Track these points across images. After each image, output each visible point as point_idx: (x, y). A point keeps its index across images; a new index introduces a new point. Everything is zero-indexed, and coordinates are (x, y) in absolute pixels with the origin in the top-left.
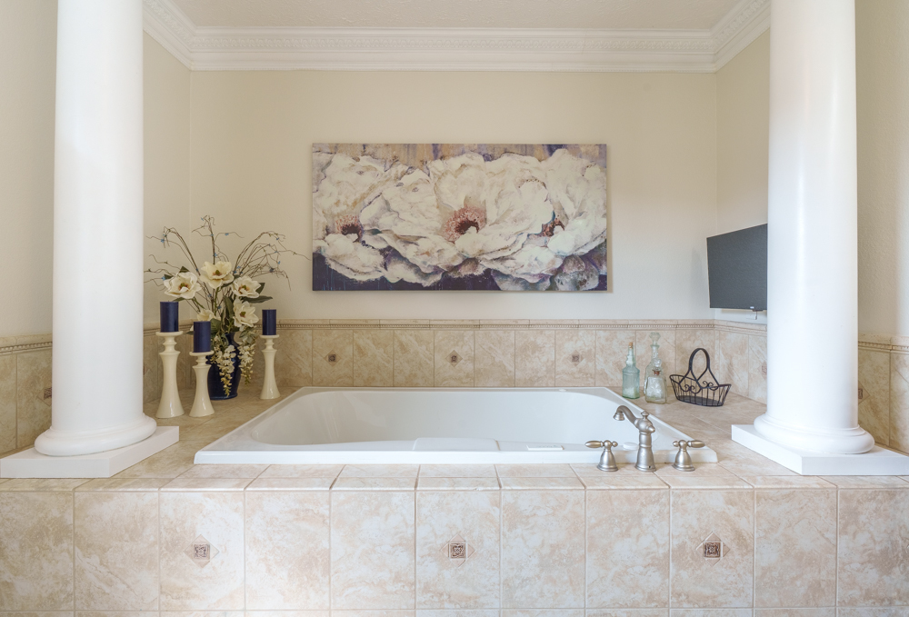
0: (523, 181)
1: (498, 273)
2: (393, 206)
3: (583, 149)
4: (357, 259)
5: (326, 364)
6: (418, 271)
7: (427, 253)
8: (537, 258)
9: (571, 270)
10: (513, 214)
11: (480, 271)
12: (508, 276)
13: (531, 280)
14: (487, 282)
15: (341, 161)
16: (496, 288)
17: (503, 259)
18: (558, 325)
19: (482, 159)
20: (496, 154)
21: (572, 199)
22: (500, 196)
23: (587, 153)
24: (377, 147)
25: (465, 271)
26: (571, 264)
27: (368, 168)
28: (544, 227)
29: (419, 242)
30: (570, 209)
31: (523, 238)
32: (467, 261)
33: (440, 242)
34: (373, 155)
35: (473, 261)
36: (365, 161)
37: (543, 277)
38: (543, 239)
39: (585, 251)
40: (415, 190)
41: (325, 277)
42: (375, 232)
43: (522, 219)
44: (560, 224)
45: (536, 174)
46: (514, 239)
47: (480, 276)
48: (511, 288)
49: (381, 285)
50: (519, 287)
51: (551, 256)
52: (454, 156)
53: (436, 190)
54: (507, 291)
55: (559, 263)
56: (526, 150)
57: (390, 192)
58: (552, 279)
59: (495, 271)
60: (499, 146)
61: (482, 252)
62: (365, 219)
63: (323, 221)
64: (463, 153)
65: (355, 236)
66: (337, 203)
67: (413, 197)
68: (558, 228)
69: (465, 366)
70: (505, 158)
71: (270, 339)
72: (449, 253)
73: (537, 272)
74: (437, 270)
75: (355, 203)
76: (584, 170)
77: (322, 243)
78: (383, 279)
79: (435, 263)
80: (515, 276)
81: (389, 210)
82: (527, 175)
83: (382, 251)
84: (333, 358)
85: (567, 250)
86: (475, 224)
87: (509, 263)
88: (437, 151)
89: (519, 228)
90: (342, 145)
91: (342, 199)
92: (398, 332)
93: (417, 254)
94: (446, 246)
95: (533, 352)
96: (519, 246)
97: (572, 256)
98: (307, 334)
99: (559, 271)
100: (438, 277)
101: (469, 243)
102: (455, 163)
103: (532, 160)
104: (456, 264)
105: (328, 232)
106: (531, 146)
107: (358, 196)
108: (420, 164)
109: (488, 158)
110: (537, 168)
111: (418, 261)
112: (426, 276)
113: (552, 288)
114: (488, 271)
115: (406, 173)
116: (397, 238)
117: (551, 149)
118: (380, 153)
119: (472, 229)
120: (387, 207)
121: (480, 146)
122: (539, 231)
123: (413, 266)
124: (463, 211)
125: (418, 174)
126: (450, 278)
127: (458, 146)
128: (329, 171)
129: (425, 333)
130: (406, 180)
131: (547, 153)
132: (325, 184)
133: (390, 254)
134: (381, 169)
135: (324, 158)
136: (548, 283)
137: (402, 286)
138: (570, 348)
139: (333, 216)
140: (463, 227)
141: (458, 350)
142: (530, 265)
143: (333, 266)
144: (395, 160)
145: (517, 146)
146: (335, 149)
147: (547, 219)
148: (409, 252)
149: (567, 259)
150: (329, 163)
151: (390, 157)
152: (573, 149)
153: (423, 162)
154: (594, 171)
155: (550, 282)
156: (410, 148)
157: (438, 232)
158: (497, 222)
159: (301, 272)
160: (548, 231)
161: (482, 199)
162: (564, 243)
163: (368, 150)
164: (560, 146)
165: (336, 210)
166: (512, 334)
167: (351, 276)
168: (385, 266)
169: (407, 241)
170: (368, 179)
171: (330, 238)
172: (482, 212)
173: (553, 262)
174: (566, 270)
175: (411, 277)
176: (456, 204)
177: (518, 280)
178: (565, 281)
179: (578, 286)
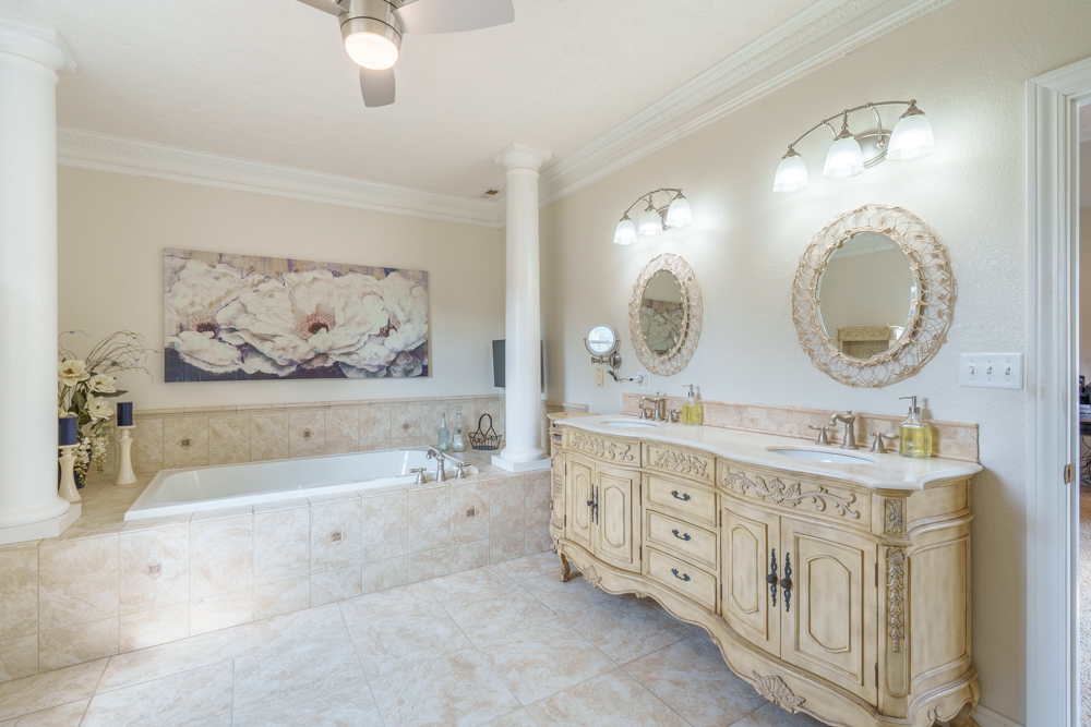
0: (365, 294)
1: (344, 364)
2: (250, 309)
3: (410, 274)
4: (214, 354)
5: (180, 449)
6: (274, 363)
7: (283, 349)
8: (376, 353)
9: (402, 362)
10: (357, 319)
11: (329, 363)
12: (353, 367)
13: (371, 370)
14: (337, 372)
15: (195, 267)
16: (344, 376)
17: (349, 354)
18: (392, 403)
19: (331, 275)
20: (343, 272)
21: (403, 310)
22: (346, 305)
23: (413, 276)
24: (234, 257)
25: (317, 364)
26: (402, 357)
27: (225, 275)
28: (382, 329)
29: (274, 339)
30: (401, 317)
31: (365, 338)
32: (318, 355)
33: (295, 340)
34: (230, 264)
35: (325, 355)
36: (221, 268)
37: (381, 368)
38: (381, 339)
39: (413, 348)
40: (271, 296)
41: (177, 368)
42: (233, 330)
43: (364, 323)
44: (394, 328)
45: (375, 289)
46: (358, 338)
47: (330, 367)
48: (356, 376)
49: (240, 376)
50: (362, 375)
51: (387, 352)
52: (307, 270)
53: (291, 297)
54: (353, 378)
55: (393, 357)
56: (367, 270)
57: (247, 296)
58: (388, 368)
59: (342, 363)
60: (345, 265)
61: (331, 348)
62: (221, 318)
63: (177, 319)
64: (315, 268)
65: (212, 334)
66: (192, 304)
67: (269, 302)
68: (392, 331)
69: (317, 439)
70: (350, 276)
71: (125, 430)
72: (303, 349)
73: (377, 363)
74: (291, 363)
75: (211, 305)
76: (411, 288)
77: (175, 339)
78: (240, 371)
79: (290, 357)
80: (359, 367)
81: (246, 312)
82: (368, 290)
83: (239, 347)
84: (186, 443)
85: (399, 347)
86: (325, 326)
87: (354, 357)
88: (291, 265)
89: (362, 331)
90: (197, 252)
91: (198, 300)
92: (254, 416)
93: (273, 349)
94: (300, 343)
95: (374, 424)
96: (362, 344)
97: (403, 352)
98: (158, 423)
99: (393, 362)
100: (293, 369)
101: (320, 341)
102: (307, 276)
103: (372, 279)
104: (309, 358)
105: (182, 329)
106: (371, 268)
107: (214, 298)
108: (275, 275)
109: (336, 274)
110: (376, 285)
111: (275, 355)
112: (281, 367)
113: (388, 375)
114: (336, 363)
115: (263, 281)
116: (255, 335)
117: (387, 271)
118: (236, 263)
119: (323, 330)
120: (244, 309)
121: (329, 264)
122: (378, 332)
123: (269, 359)
124: (315, 315)
125: (273, 283)
126: (304, 370)
127: (311, 262)
128: (182, 274)
129: (280, 415)
130: (262, 287)
131: (384, 274)
132: (178, 286)
133: (246, 350)
134: (238, 276)
135: (177, 262)
136: (385, 372)
137: (259, 376)
138: (402, 419)
139: (187, 315)
140: (315, 328)
141: (310, 427)
142: (370, 358)
143: (188, 360)
144: (252, 270)
145: (360, 267)
146: (189, 255)
147: (384, 324)
148: (266, 348)
149: (399, 354)
150: (183, 267)
151: (247, 267)
152: (404, 273)
153: (279, 273)
154: (419, 290)
155: (387, 370)
156: (266, 260)
157: (293, 332)
158: (344, 325)
159: (157, 364)
160: (385, 333)
161: (331, 307)
162: (398, 341)
163: (224, 259)
164: (394, 270)
165: (191, 310)
166: (357, 411)
167: (206, 368)
168: (242, 360)
169: (264, 339)
170: (225, 284)
171: (184, 334)
172: (332, 317)
173: (389, 356)
174: (398, 362)
175: (268, 369)
176: (309, 310)
177: (361, 370)
178: (398, 369)
179: (407, 373)
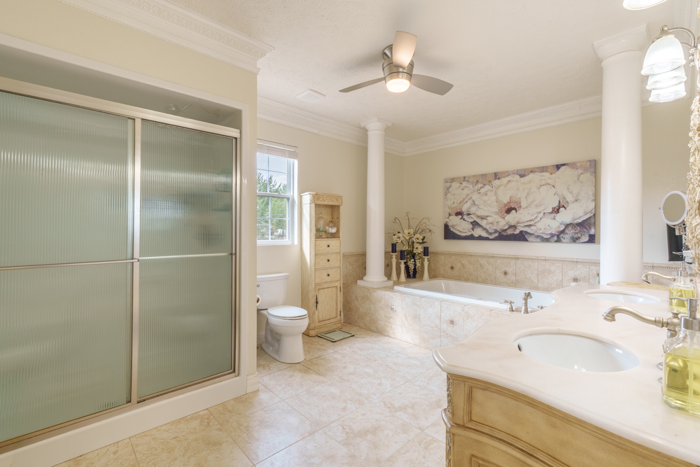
0: (541, 186)
1: (527, 233)
2: (476, 203)
3: (578, 165)
4: (462, 227)
5: (450, 270)
6: (487, 231)
7: (491, 223)
8: (552, 225)
9: (570, 232)
10: (535, 203)
11: (517, 232)
12: (532, 234)
13: (545, 237)
14: (522, 237)
15: (455, 185)
16: (526, 240)
17: (529, 226)
18: (563, 261)
19: (519, 177)
20: (526, 174)
21: (571, 193)
22: (528, 194)
23: (581, 166)
24: (470, 177)
25: (510, 232)
26: (570, 228)
27: (466, 187)
28: (554, 209)
29: (488, 218)
30: (570, 198)
31: (541, 215)
32: (511, 227)
33: (497, 218)
34: (468, 181)
35: (514, 227)
36: (464, 184)
37: (552, 235)
38: (553, 215)
39: (580, 221)
40: (486, 195)
41: (449, 234)
42: (469, 214)
43: (541, 205)
44: (563, 206)
45: (549, 181)
46: (536, 215)
47: (518, 234)
48: (534, 240)
49: (471, 238)
50: (538, 240)
51: (558, 224)
52: (504, 177)
53: (496, 194)
54: (532, 242)
55: (562, 228)
56: (543, 169)
57: (476, 196)
58: (558, 236)
59: (525, 232)
60: (528, 169)
61: (518, 223)
62: (464, 209)
63: (448, 210)
64: (509, 175)
65: (460, 217)
66: (453, 203)
67: (485, 198)
68: (562, 209)
69: (511, 277)
70: (531, 175)
71: (426, 258)
72: (502, 223)
73: (549, 232)
74: (496, 231)
75: (460, 202)
76: (579, 176)
77: (447, 220)
78: (472, 235)
79: (495, 228)
80: (536, 234)
81: (475, 204)
82: (543, 182)
83: (472, 223)
84: (452, 268)
85: (568, 221)
86: (515, 209)
87: (533, 228)
88: (496, 176)
89: (539, 210)
90: (455, 178)
91: (456, 201)
92: (479, 259)
93: (487, 224)
94: (500, 220)
95: (549, 274)
96: (539, 219)
97: (571, 224)
98: (443, 257)
99: (563, 232)
100: (497, 235)
101: (512, 218)
102: (505, 180)
103: (547, 175)
104: (505, 228)
105: (450, 215)
106: (546, 167)
107: (462, 199)
108: (488, 183)
109: (522, 176)
110: (550, 178)
111: (487, 227)
112: (491, 234)
113: (558, 241)
114: (521, 232)
115: (482, 187)
116: (478, 217)
117: (558, 167)
118: (471, 180)
119: (514, 211)
120: (474, 203)
121: (517, 170)
122: (551, 211)
123: (485, 229)
124: (509, 203)
125: (487, 187)
126: (502, 235)
127: (507, 172)
128: (450, 190)
129: (491, 260)
130: (482, 191)
131: (556, 169)
132: (449, 195)
133: (475, 224)
134: (471, 187)
135: (448, 184)
136: (555, 238)
137: (480, 238)
138: (572, 274)
139: (452, 208)
140: (509, 211)
141: (507, 269)
142: (545, 229)
143: (452, 229)
144: (477, 182)
145: (538, 168)
146: (453, 180)
147: (556, 204)
148: (483, 223)
149: (567, 226)
150: (450, 187)
151: (475, 181)
152: (572, 165)
153: (490, 182)
154: (588, 175)
155: (558, 237)
156: (484, 176)
157: (497, 214)
158: (526, 208)
159: (440, 232)
160: (556, 210)
161: (518, 196)
162: (566, 217)
163: (466, 179)
164: (564, 165)
165: (453, 206)
166: (536, 263)
167: (459, 233)
168: (473, 229)
169: (483, 218)
170: (466, 191)
171: (451, 217)
172: (519, 203)
173: (559, 227)
174: (567, 231)
175: (484, 234)
176: (506, 200)
177: (538, 236)
178: (567, 237)
179: (575, 240)
